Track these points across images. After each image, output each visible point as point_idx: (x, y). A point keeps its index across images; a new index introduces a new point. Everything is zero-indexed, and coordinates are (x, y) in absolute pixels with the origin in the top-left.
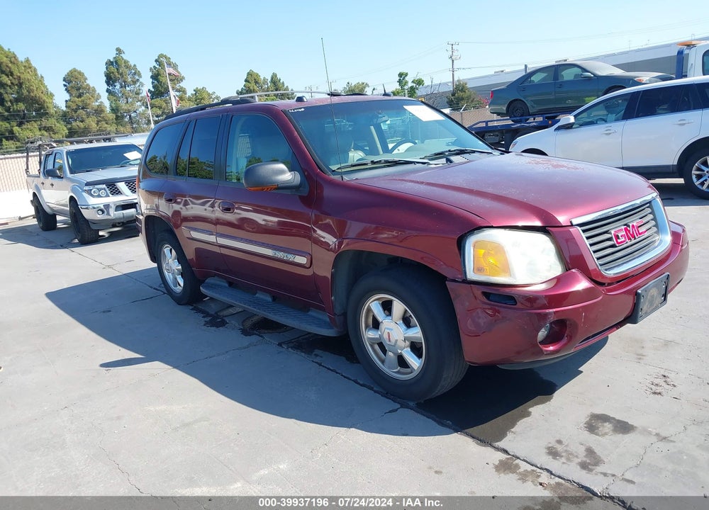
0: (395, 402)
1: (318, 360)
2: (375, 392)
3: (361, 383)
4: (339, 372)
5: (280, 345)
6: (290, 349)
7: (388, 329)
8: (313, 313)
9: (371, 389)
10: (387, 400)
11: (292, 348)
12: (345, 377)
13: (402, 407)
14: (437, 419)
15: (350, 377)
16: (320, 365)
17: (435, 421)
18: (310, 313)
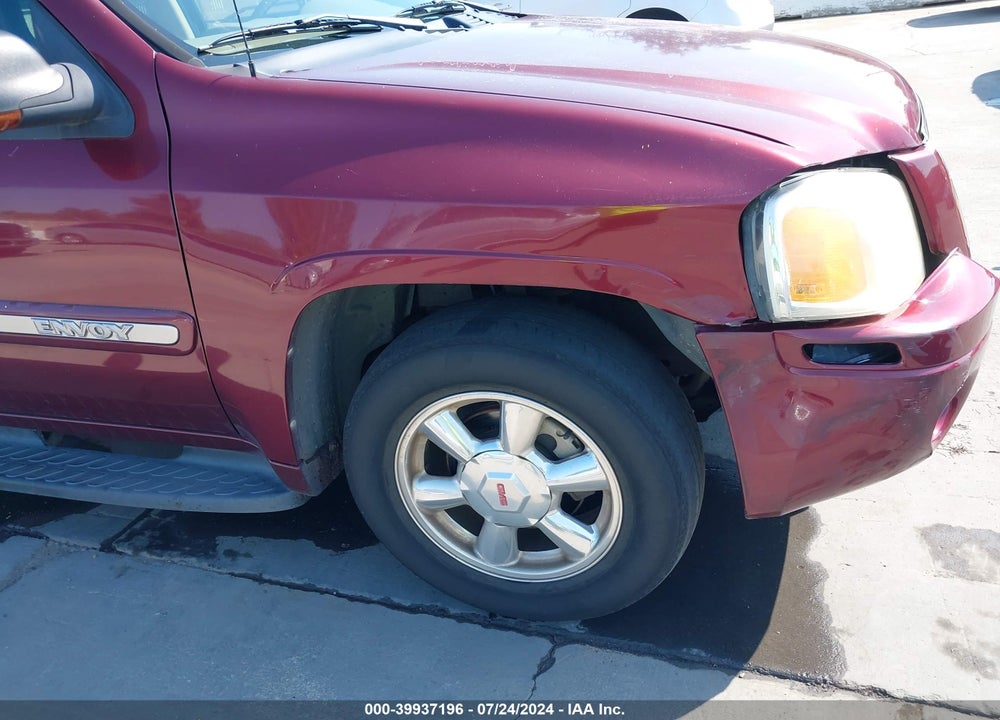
0: (529, 633)
1: (243, 566)
2: (460, 619)
3: (407, 604)
4: (324, 587)
5: (107, 547)
6: (145, 554)
7: (492, 475)
8: (193, 457)
9: (442, 613)
10: (505, 634)
11: (150, 548)
12: (352, 599)
13: (556, 645)
14: (663, 651)
15: (366, 595)
16: (259, 579)
17: (656, 655)
18: (183, 458)
